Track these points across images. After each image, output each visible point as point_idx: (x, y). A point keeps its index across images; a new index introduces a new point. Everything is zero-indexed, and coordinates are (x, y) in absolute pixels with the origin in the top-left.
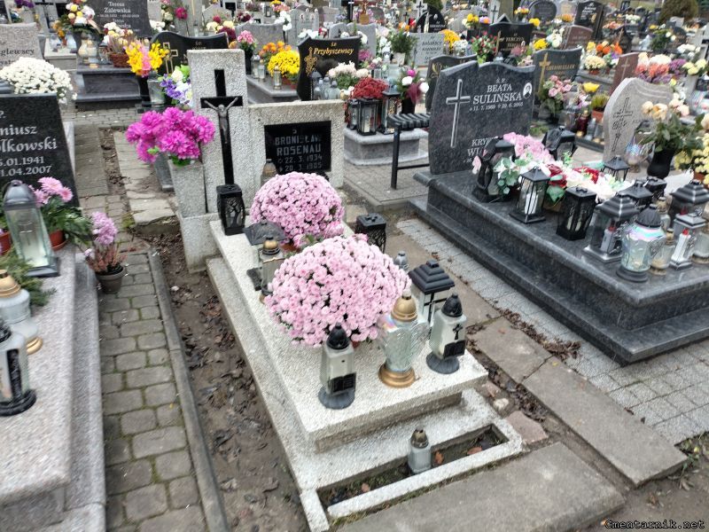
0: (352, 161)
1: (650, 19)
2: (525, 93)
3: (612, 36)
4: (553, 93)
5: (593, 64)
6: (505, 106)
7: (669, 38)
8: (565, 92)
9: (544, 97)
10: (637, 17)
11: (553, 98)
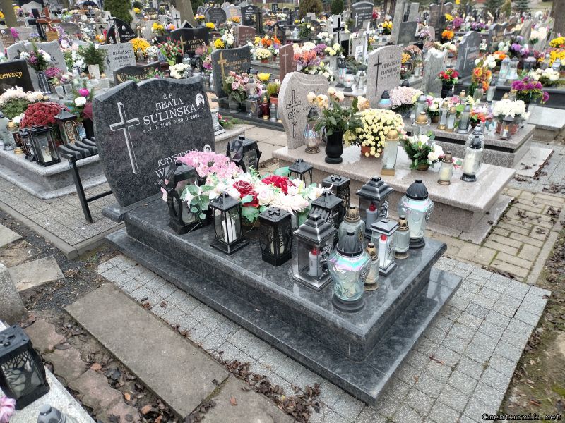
0: (40, 195)
1: (294, 16)
2: (198, 104)
3: (271, 31)
4: (235, 86)
5: (262, 55)
6: (181, 120)
7: (310, 29)
8: (245, 84)
9: (229, 91)
10: (284, 15)
11: (236, 90)
